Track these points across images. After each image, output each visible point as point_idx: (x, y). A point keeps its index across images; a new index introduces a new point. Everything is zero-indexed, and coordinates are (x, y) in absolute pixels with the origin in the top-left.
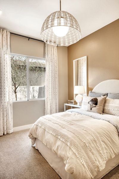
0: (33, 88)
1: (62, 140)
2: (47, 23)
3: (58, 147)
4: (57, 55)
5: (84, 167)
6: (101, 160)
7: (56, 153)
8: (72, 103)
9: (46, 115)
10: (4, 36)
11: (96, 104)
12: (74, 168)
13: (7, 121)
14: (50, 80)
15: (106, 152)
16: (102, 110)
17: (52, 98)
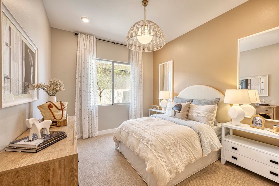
0: (117, 92)
1: (144, 143)
2: (132, 32)
3: (140, 149)
4: (142, 60)
5: (163, 167)
6: (180, 163)
7: (138, 156)
8: (156, 108)
9: (130, 119)
10: (90, 43)
11: (180, 110)
12: (154, 168)
13: (92, 124)
14: (134, 84)
15: (186, 156)
16: (186, 116)
17: (136, 103)
